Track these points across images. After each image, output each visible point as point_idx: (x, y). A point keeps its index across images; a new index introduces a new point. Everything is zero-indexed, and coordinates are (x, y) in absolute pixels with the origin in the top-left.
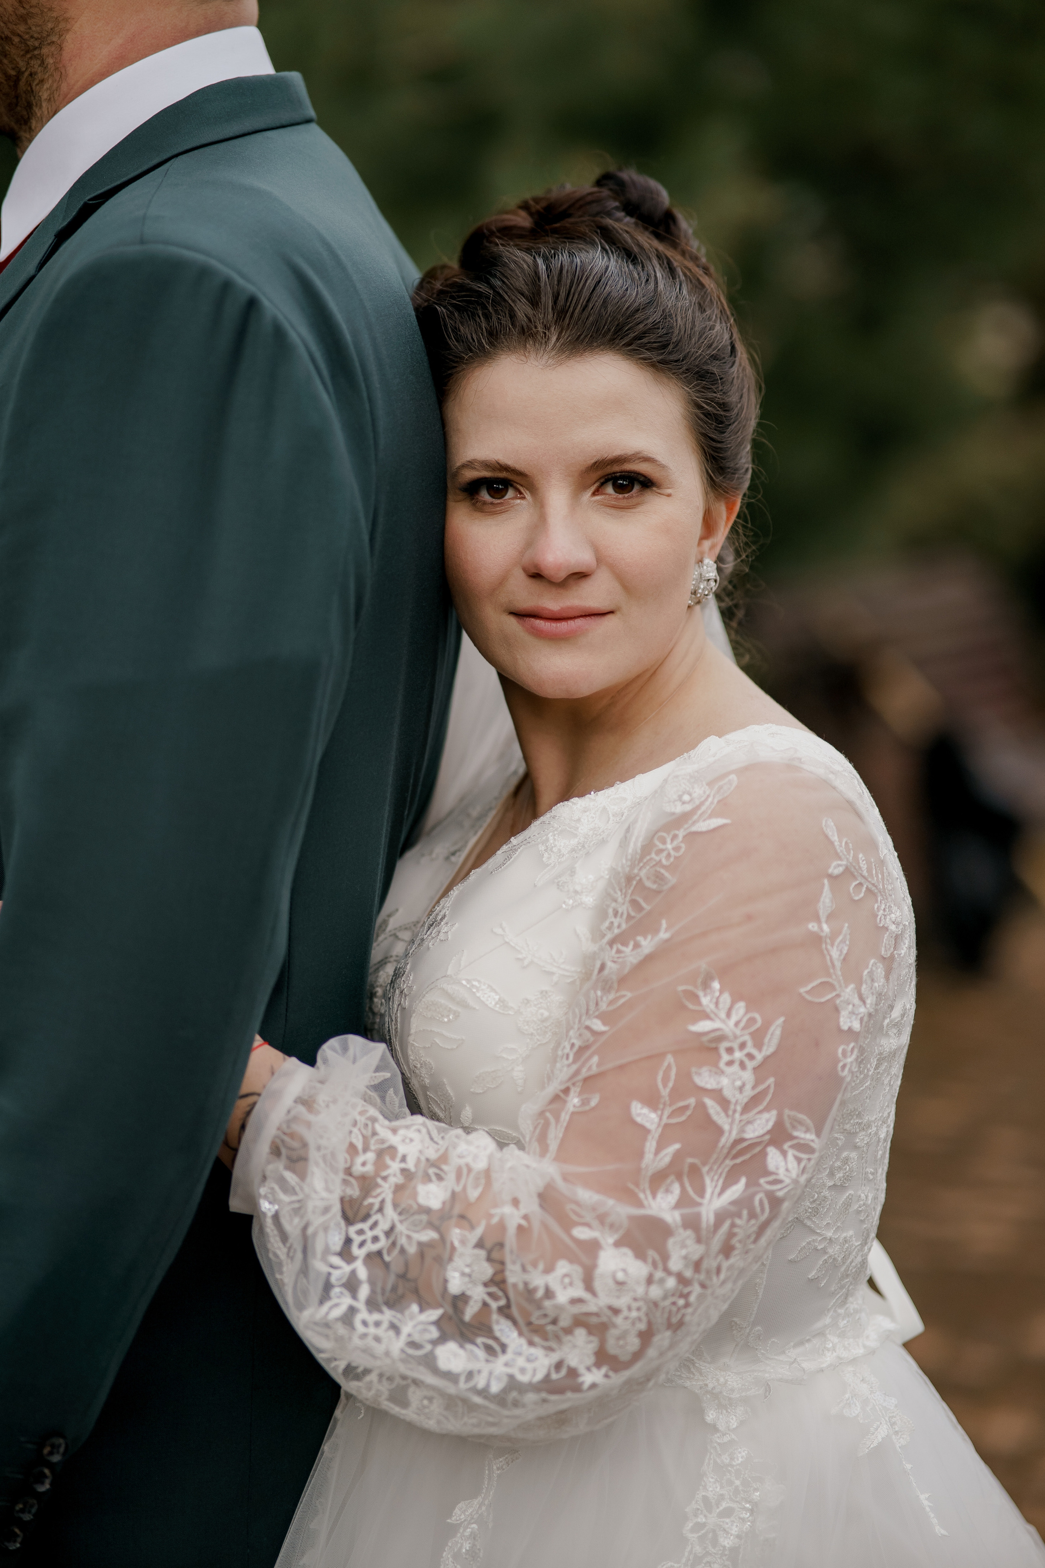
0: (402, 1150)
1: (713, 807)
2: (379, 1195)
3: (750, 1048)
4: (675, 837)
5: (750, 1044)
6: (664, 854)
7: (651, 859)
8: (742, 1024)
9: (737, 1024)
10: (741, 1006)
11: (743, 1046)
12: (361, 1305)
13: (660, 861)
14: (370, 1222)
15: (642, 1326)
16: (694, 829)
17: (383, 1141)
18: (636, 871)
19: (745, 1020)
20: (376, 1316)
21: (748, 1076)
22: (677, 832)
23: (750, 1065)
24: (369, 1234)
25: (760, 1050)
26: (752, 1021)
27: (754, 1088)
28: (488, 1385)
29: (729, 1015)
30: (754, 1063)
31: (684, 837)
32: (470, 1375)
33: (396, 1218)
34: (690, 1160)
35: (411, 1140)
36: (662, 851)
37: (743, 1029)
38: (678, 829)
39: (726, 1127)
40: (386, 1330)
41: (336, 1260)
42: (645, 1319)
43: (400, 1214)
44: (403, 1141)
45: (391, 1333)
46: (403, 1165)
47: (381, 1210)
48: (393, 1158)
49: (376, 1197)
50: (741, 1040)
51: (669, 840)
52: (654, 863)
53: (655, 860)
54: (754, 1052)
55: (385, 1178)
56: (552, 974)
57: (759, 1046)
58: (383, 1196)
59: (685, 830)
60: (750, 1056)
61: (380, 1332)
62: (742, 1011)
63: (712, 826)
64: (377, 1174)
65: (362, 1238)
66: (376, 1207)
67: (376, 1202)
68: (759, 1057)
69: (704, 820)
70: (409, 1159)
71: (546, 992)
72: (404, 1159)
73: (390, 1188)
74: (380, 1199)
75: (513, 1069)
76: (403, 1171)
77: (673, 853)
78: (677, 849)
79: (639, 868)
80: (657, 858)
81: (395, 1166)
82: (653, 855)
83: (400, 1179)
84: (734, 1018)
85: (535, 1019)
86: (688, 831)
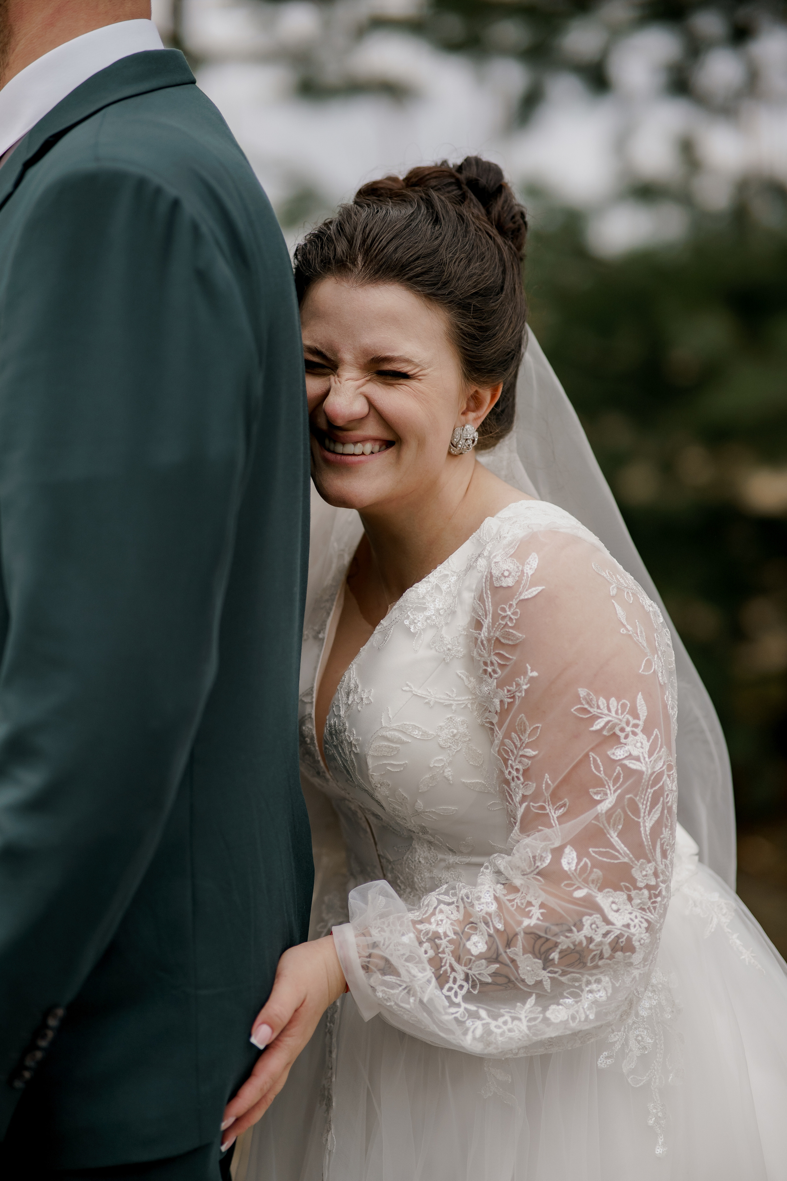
0: (441, 930)
1: (529, 579)
2: (446, 963)
3: (633, 721)
4: (511, 605)
5: (631, 718)
6: (507, 619)
7: (500, 624)
8: (620, 711)
9: (617, 713)
10: (613, 701)
11: (628, 723)
12: (488, 1020)
13: (506, 623)
14: (451, 980)
15: (645, 925)
16: (522, 597)
17: (427, 933)
18: (492, 634)
19: (619, 707)
20: (501, 1020)
21: (641, 737)
22: (511, 603)
23: (638, 730)
24: (456, 987)
25: (639, 719)
26: (624, 706)
27: (648, 741)
28: (587, 1017)
29: (609, 710)
30: (640, 728)
31: (517, 604)
32: (573, 1018)
33: (465, 969)
34: (628, 796)
35: (442, 921)
36: (505, 617)
37: (622, 714)
38: (512, 601)
39: (644, 769)
40: (512, 1023)
41: (453, 1010)
42: (643, 920)
43: (465, 966)
44: (438, 924)
45: (516, 1022)
46: (448, 938)
47: (453, 970)
48: (440, 938)
49: (445, 965)
50: (625, 720)
51: (507, 609)
52: (502, 626)
53: (503, 624)
54: (636, 721)
55: (443, 952)
56: (451, 705)
57: (636, 716)
58: (448, 962)
59: (516, 599)
60: (636, 726)
61: (510, 1025)
62: (615, 703)
63: (535, 593)
64: (437, 954)
65: (453, 991)
66: (449, 970)
67: (447, 967)
68: (641, 723)
69: (527, 590)
70: (449, 933)
71: (451, 718)
72: (446, 935)
73: (449, 955)
74: (448, 965)
75: (444, 772)
76: (449, 941)
77: (513, 617)
78: (514, 613)
79: (493, 631)
80: (504, 623)
81: (444, 942)
82: (501, 622)
83: (452, 947)
84: (613, 710)
85: (449, 737)
86: (518, 600)
